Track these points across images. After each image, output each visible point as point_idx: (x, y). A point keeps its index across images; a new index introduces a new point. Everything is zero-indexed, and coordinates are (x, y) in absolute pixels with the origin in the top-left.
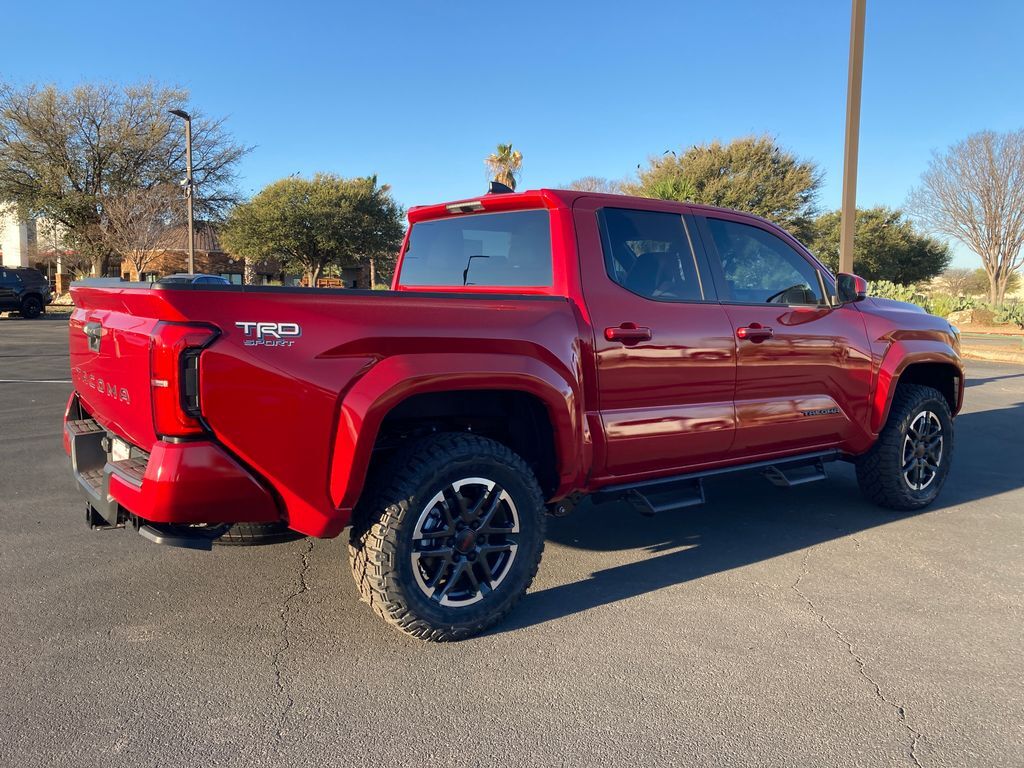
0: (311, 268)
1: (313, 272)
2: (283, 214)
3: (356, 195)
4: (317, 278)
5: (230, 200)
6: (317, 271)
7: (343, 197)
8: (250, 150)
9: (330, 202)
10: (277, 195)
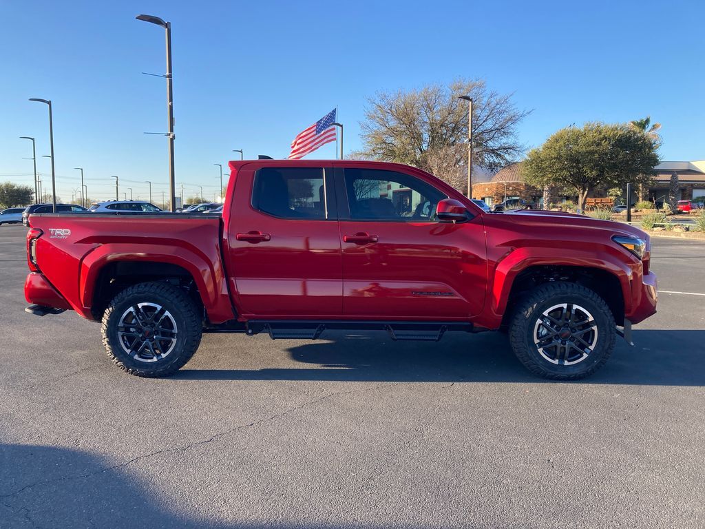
0: (581, 191)
1: (583, 194)
2: (559, 154)
3: (615, 136)
4: (586, 198)
5: (510, 148)
6: (586, 192)
7: (605, 138)
8: (529, 113)
9: (594, 142)
10: (557, 141)
